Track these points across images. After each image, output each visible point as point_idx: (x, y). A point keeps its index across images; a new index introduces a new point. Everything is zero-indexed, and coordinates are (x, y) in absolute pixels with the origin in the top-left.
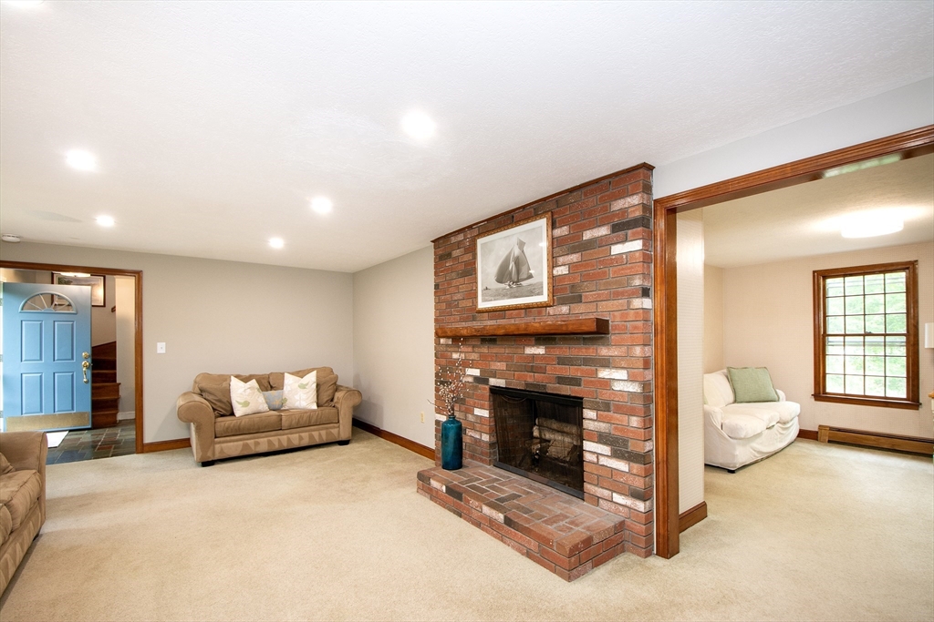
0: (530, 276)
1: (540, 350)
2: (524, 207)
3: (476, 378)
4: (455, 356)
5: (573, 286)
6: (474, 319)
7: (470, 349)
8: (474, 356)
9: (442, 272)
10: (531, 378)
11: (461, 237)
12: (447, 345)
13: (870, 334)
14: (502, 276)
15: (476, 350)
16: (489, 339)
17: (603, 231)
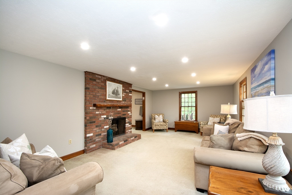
0: (119, 95)
1: (120, 110)
2: (118, 80)
3: (105, 118)
4: (97, 113)
5: (125, 98)
6: (104, 102)
7: (103, 110)
8: (104, 112)
10: (118, 115)
11: (100, 77)
12: (93, 109)
14: (113, 93)
15: (105, 110)
16: (109, 107)
17: (128, 91)
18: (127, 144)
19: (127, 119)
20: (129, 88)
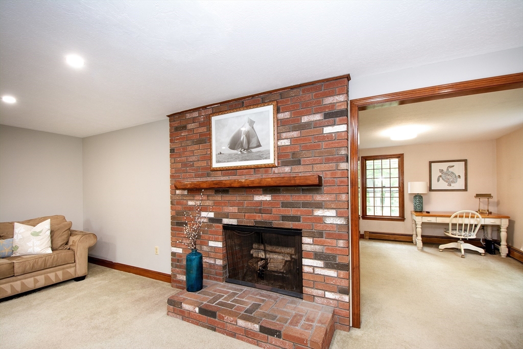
0: (259, 145)
1: (268, 198)
2: (253, 96)
3: (211, 220)
4: (191, 203)
5: (294, 154)
6: (208, 175)
7: (205, 198)
8: (209, 203)
9: (177, 139)
10: (259, 217)
11: (196, 114)
12: (183, 195)
13: (384, 187)
14: (235, 144)
15: (210, 198)
16: (221, 189)
17: (318, 117)
18: (214, 330)
19: (306, 240)
20: (319, 103)
